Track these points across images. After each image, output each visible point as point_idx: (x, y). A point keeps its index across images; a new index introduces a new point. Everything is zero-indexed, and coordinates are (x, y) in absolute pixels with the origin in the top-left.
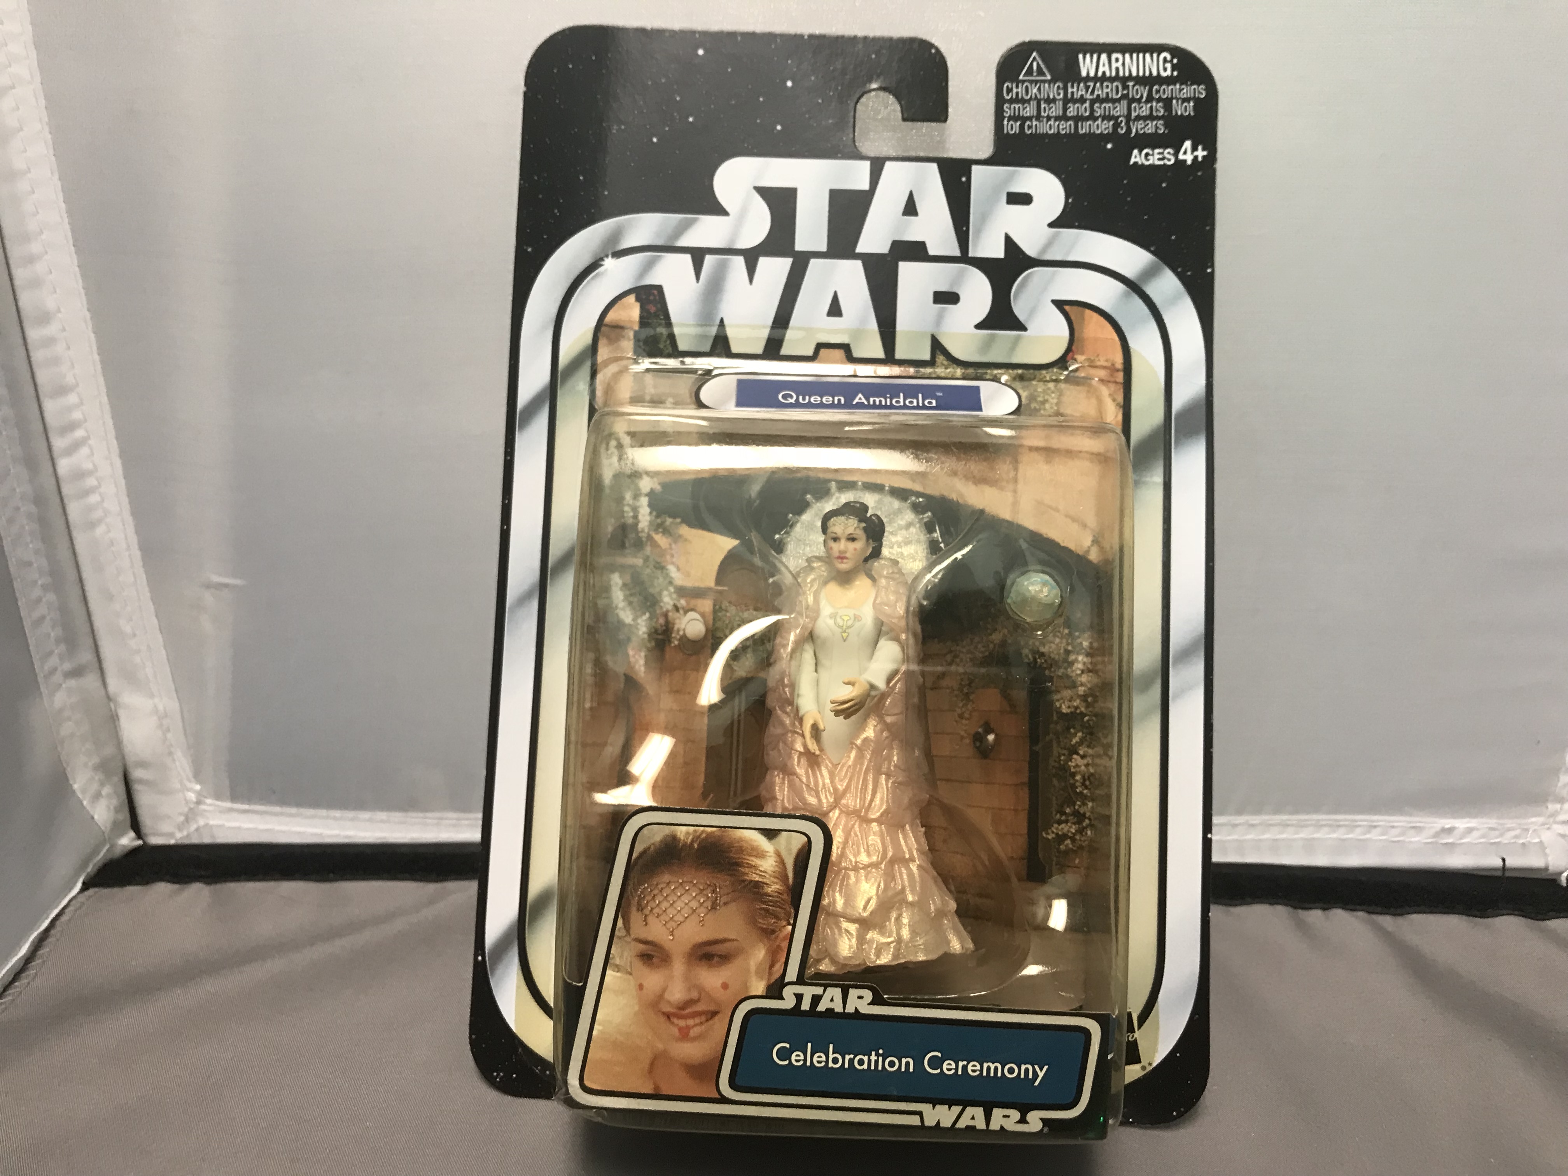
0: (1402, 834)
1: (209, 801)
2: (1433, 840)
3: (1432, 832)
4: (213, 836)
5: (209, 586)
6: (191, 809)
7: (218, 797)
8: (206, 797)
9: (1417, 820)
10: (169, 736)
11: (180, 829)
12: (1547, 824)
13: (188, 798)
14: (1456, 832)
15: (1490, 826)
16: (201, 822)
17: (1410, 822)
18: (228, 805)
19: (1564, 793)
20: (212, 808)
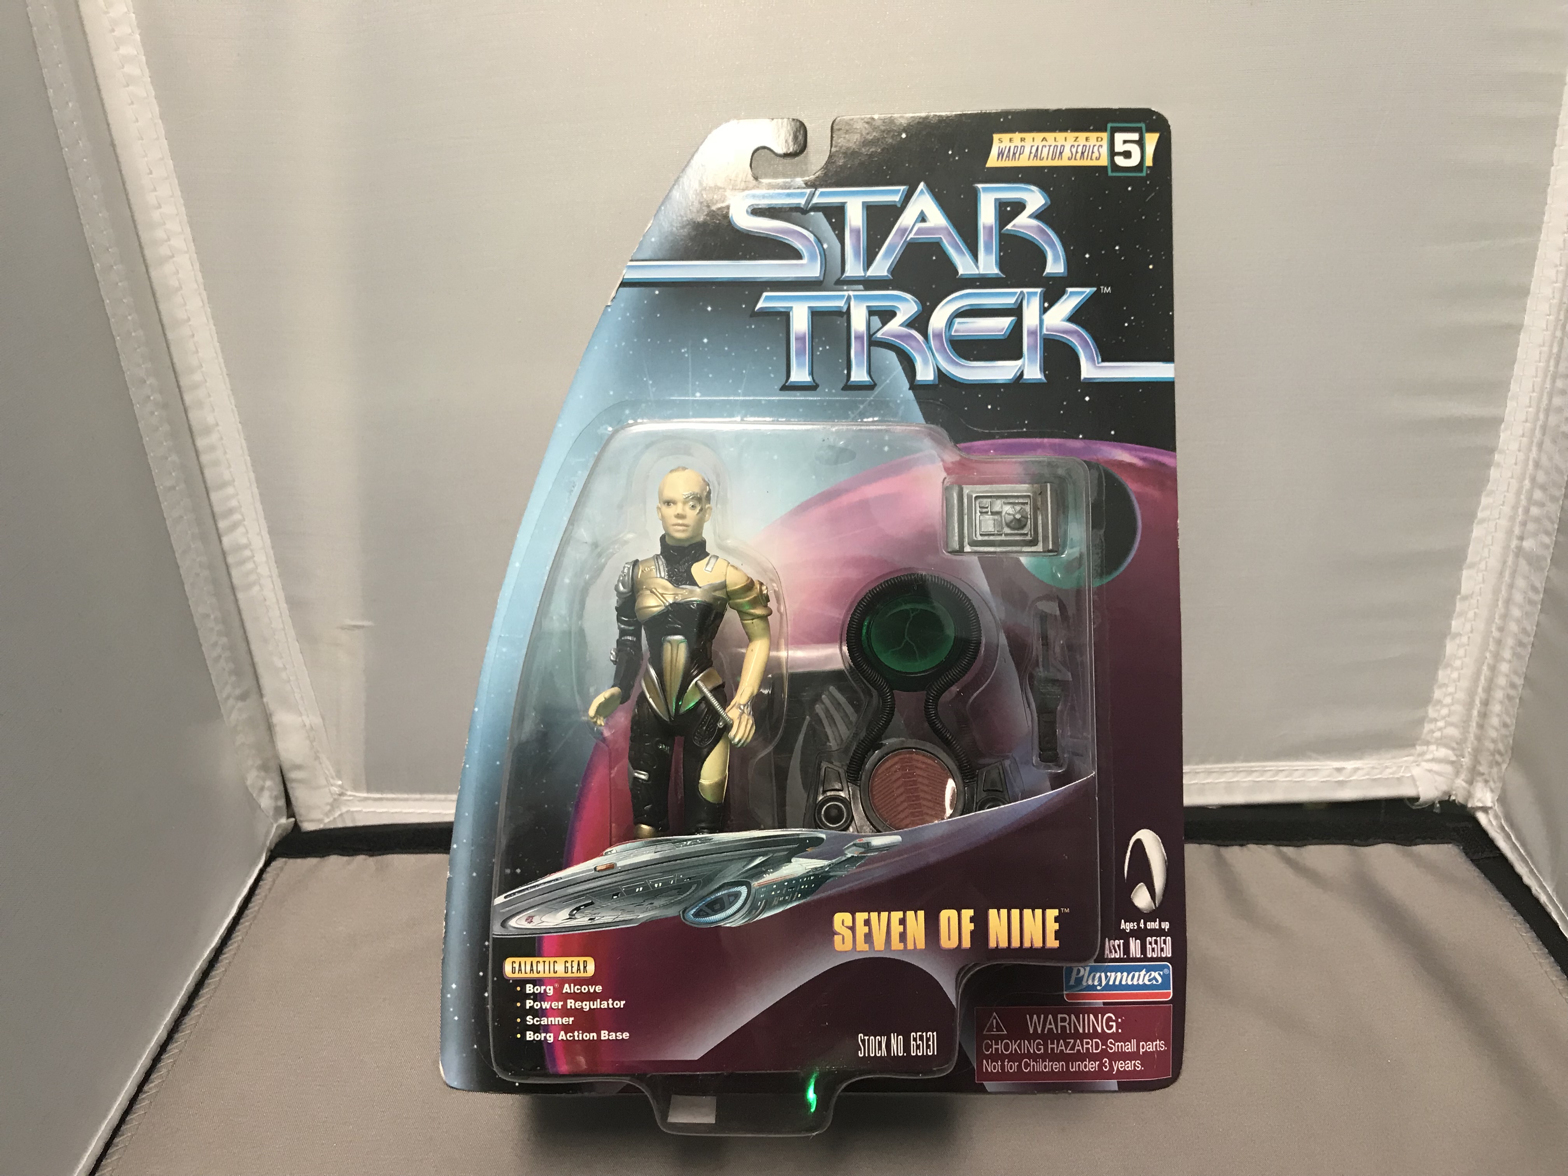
0: (1303, 776)
1: (349, 793)
2: (1328, 778)
3: (1326, 773)
4: (353, 820)
5: (343, 628)
6: (335, 800)
7: (356, 788)
8: (347, 790)
9: (1314, 764)
10: (314, 744)
11: (327, 815)
12: (1416, 762)
13: (333, 792)
14: (1344, 772)
15: (1371, 766)
16: (344, 809)
17: (1310, 766)
18: (365, 795)
19: (1429, 738)
20: (351, 798)
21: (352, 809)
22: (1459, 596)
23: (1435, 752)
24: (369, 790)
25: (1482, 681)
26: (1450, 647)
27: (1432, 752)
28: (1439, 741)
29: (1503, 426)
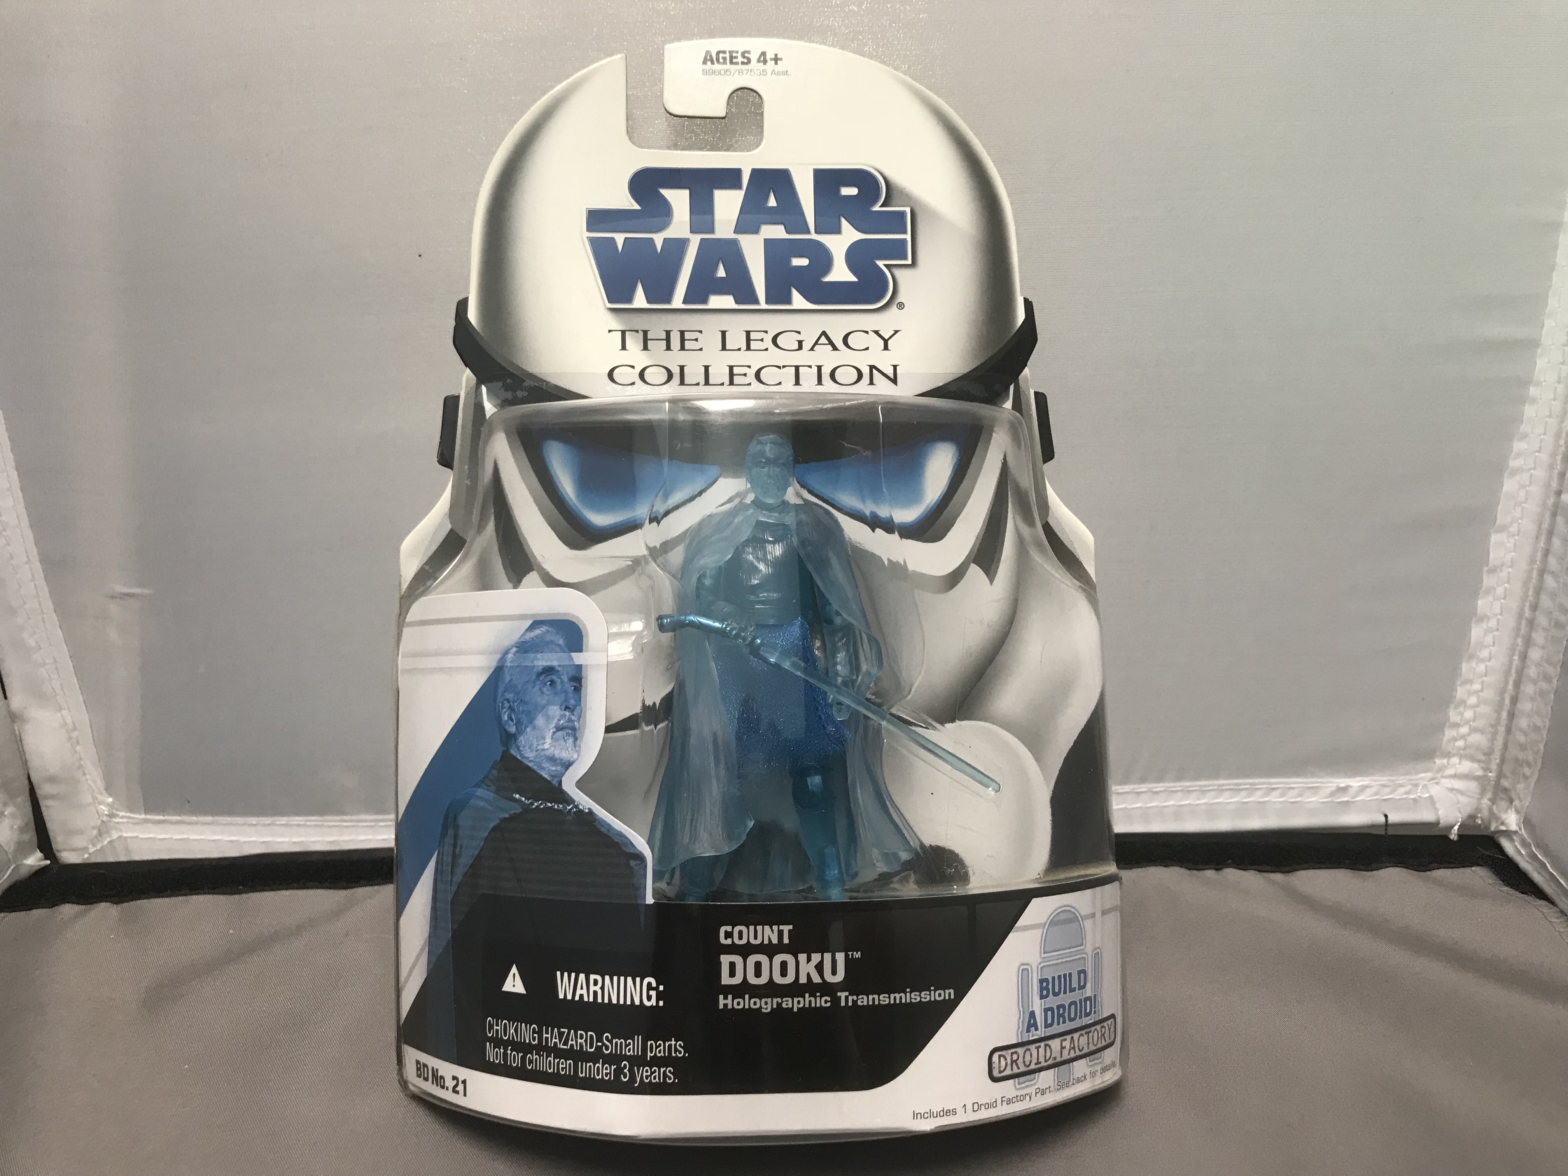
0: (1300, 795)
1: (121, 814)
2: (1329, 799)
3: (1328, 791)
4: (127, 850)
5: (113, 596)
6: (103, 822)
7: (131, 808)
8: (117, 810)
9: (1313, 781)
10: (77, 750)
11: (93, 843)
12: (1435, 779)
13: (100, 811)
14: (1350, 790)
15: (1381, 783)
16: (115, 835)
17: (1307, 783)
18: (143, 816)
19: (1450, 748)
20: (125, 820)
21: (125, 835)
22: (1486, 568)
23: (1457, 766)
24: (147, 812)
25: (1512, 676)
26: (1476, 632)
27: (1454, 765)
28: (1463, 753)
29: (1539, 351)
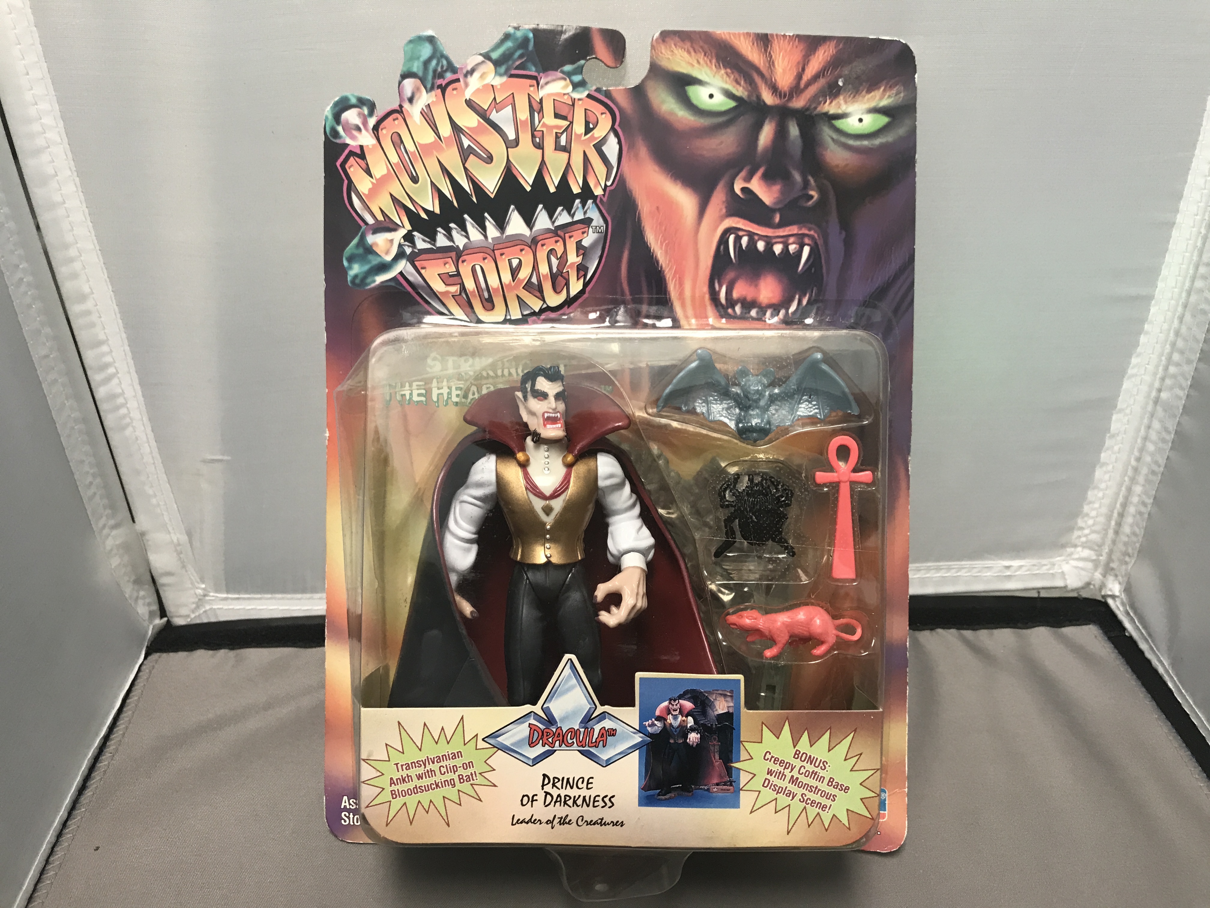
0: (979, 572)
1: (212, 594)
2: (998, 573)
3: (997, 569)
4: (216, 616)
5: (204, 461)
6: (199, 599)
7: (217, 591)
8: (210, 592)
9: (989, 563)
10: (182, 556)
11: (193, 612)
12: (1066, 560)
13: (197, 593)
14: (1012, 569)
15: (1032, 564)
16: (208, 607)
18: (225, 595)
19: (1077, 542)
20: (213, 598)
21: (215, 607)
22: (1108, 435)
23: (1080, 553)
24: (228, 592)
25: (1121, 499)
26: (1099, 473)
27: (1078, 553)
28: (1085, 545)
29: (1153, 302)
